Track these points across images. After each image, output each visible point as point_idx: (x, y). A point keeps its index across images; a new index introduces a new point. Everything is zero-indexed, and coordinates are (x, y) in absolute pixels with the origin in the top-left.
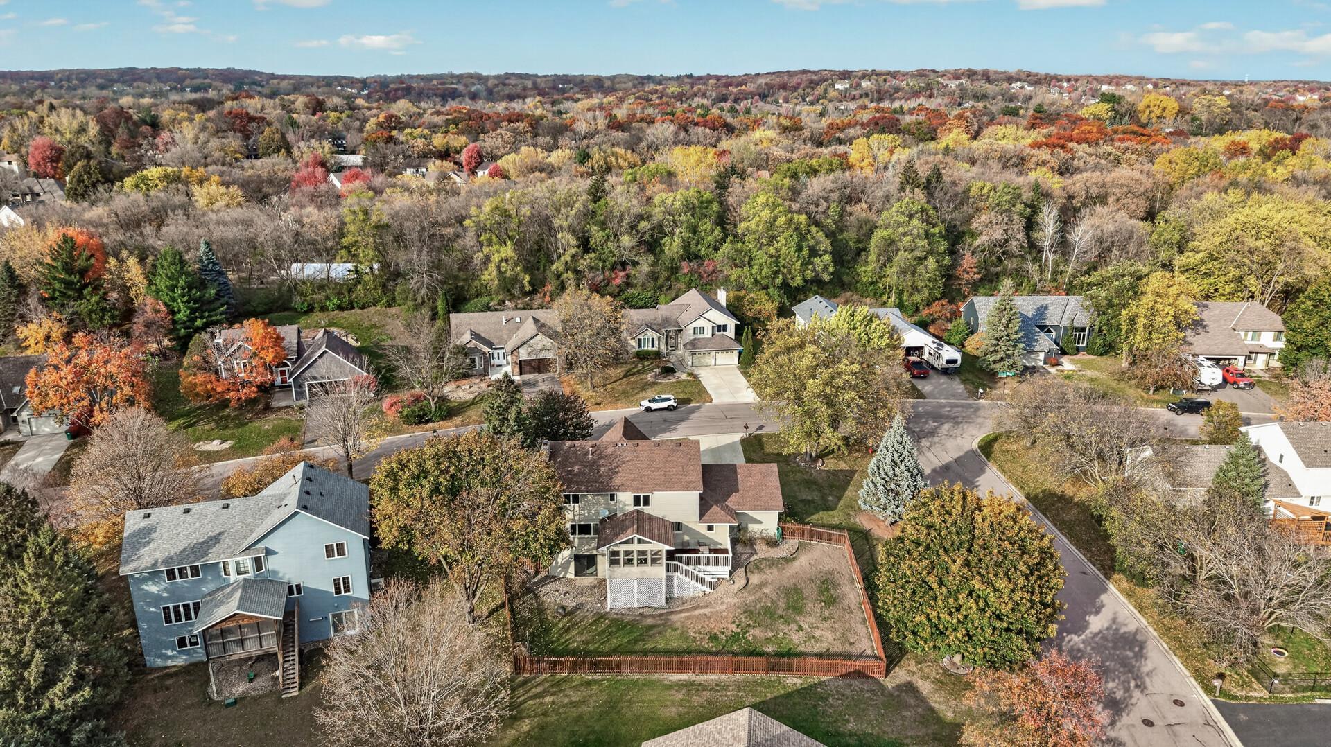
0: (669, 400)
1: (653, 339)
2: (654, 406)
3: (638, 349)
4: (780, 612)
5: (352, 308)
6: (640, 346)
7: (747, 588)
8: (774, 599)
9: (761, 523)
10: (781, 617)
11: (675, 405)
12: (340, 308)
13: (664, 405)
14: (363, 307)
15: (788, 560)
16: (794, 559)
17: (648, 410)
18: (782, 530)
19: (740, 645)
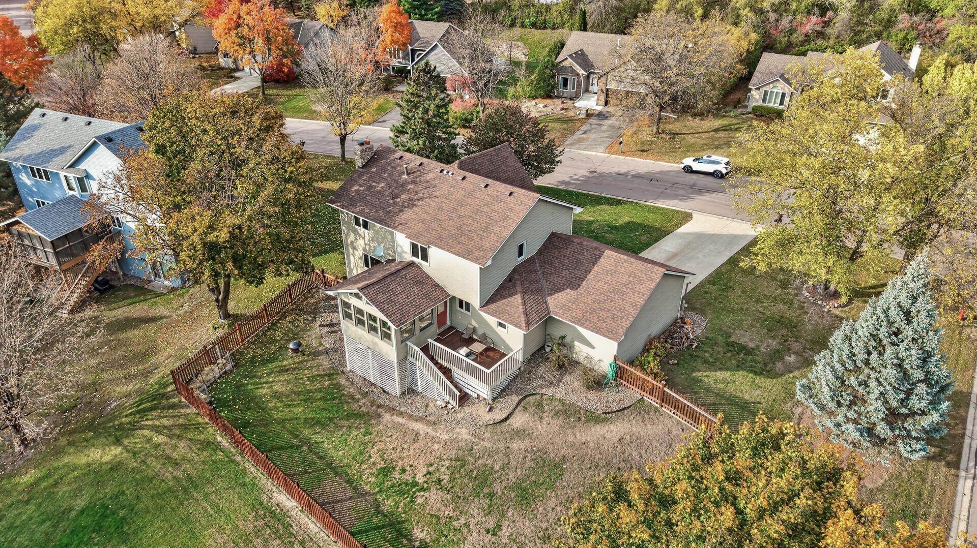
0: (717, 163)
1: (783, 95)
2: (696, 166)
3: (760, 103)
4: (497, 488)
5: (545, 28)
6: (764, 101)
7: (499, 428)
8: (513, 463)
9: (593, 347)
10: (491, 495)
11: (724, 171)
12: (534, 25)
13: (710, 168)
14: (554, 28)
15: (593, 418)
16: (605, 420)
17: (688, 170)
18: (619, 373)
19: (397, 504)
